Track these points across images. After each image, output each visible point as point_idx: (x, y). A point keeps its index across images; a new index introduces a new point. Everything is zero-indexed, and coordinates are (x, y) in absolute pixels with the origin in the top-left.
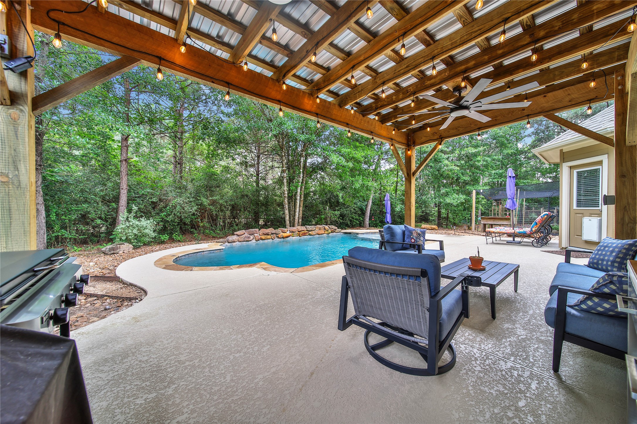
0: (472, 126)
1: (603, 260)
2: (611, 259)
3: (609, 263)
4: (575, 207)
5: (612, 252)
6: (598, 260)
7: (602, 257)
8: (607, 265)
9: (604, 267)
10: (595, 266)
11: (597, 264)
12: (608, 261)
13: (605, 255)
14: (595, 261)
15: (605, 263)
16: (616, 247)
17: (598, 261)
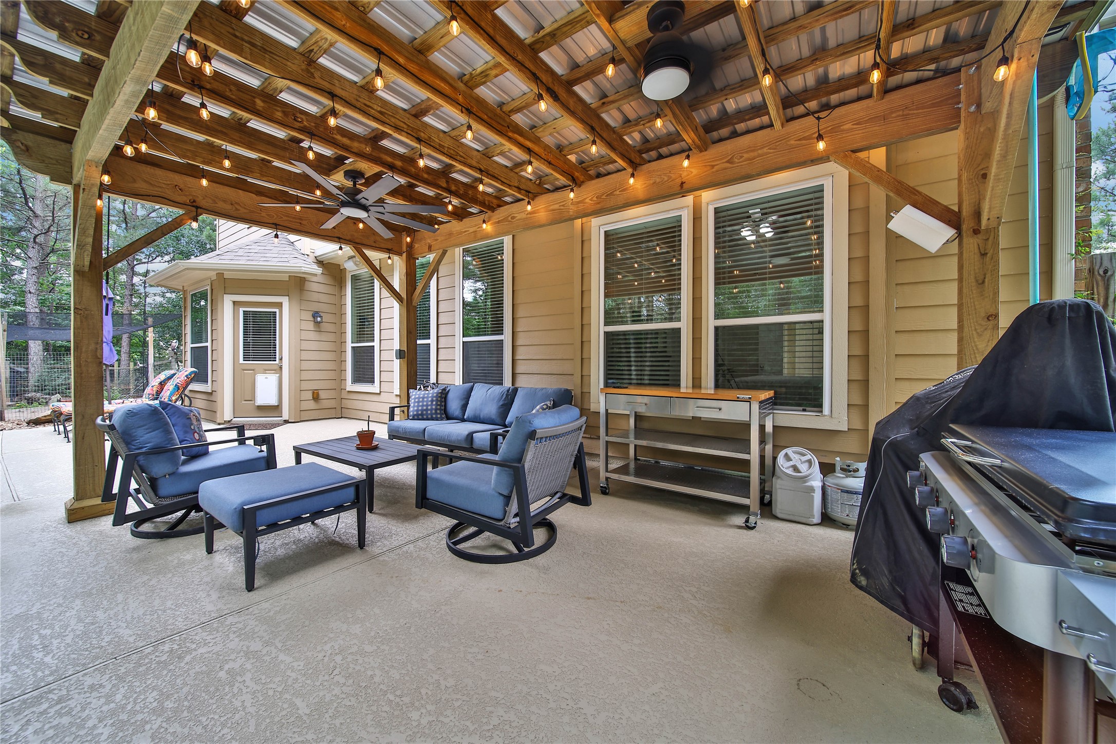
0: (264, 214)
1: (427, 410)
2: (434, 407)
3: (434, 411)
4: (241, 361)
5: (432, 401)
6: (422, 410)
7: (425, 408)
8: (431, 414)
9: (429, 416)
10: (420, 417)
11: (422, 414)
12: (431, 410)
13: (427, 405)
14: (420, 412)
15: (429, 412)
16: (432, 397)
17: (422, 412)
